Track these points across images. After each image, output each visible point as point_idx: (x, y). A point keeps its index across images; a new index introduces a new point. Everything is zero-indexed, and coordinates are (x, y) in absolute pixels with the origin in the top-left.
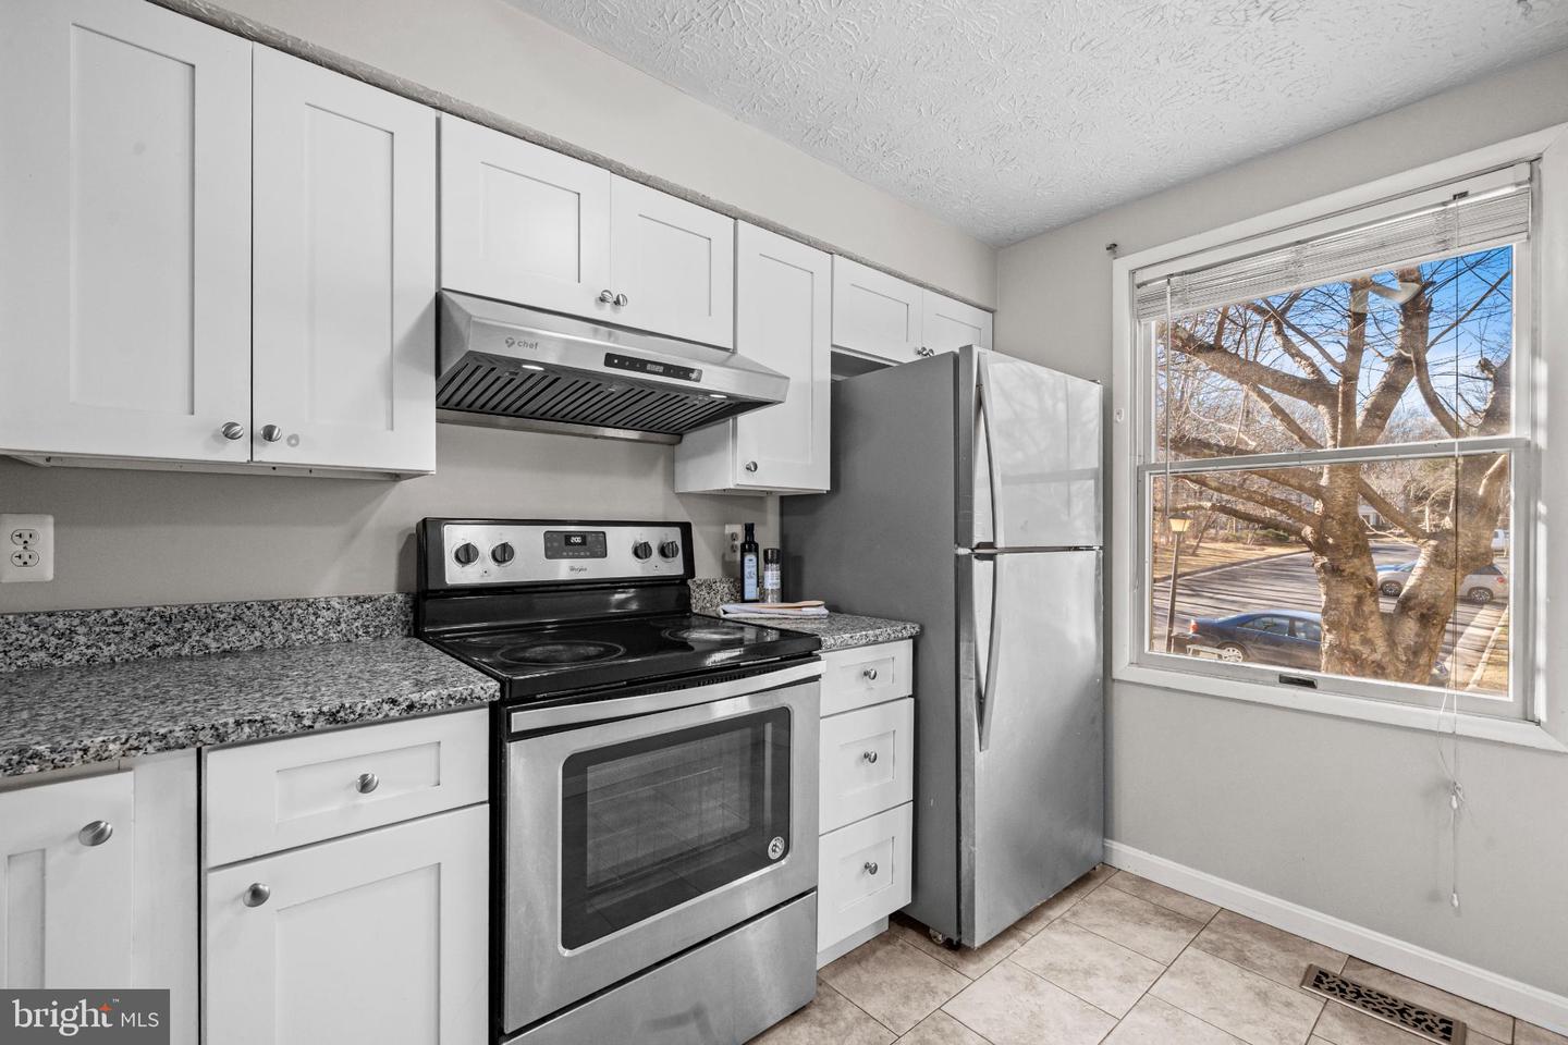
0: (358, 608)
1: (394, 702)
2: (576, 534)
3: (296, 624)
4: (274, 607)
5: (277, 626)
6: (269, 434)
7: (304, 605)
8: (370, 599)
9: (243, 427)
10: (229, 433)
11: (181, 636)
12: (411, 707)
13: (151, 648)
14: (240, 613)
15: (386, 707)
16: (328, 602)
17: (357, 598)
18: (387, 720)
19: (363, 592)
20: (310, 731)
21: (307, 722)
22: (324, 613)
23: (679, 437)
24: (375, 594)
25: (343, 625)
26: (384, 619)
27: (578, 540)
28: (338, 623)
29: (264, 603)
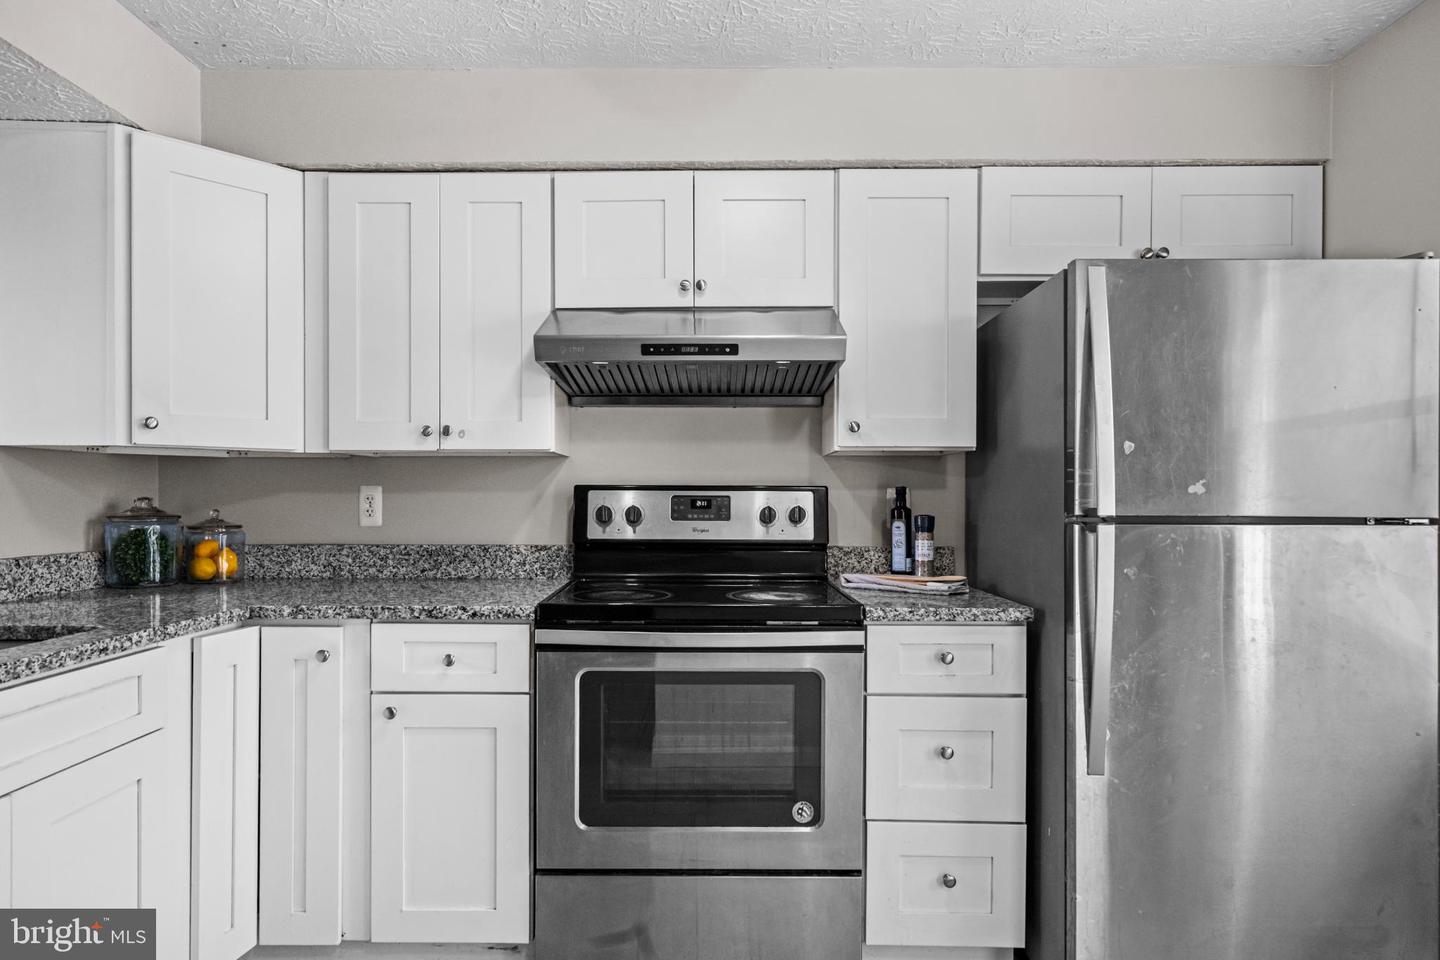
0: (537, 554)
1: (464, 609)
2: (702, 498)
3: (498, 563)
4: (486, 550)
5: (488, 563)
6: (446, 431)
7: (503, 549)
8: (544, 548)
9: (434, 428)
10: (426, 432)
11: (437, 566)
12: (474, 615)
13: (422, 571)
14: (467, 553)
15: (460, 612)
16: (518, 548)
17: (536, 546)
18: (460, 621)
19: (541, 543)
20: (416, 620)
21: (417, 615)
22: (515, 556)
23: (819, 398)
24: (548, 543)
25: (527, 567)
26: (555, 564)
27: (704, 503)
28: (524, 564)
29: (480, 546)
